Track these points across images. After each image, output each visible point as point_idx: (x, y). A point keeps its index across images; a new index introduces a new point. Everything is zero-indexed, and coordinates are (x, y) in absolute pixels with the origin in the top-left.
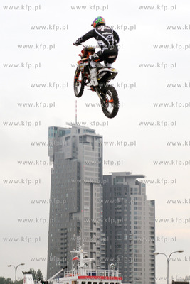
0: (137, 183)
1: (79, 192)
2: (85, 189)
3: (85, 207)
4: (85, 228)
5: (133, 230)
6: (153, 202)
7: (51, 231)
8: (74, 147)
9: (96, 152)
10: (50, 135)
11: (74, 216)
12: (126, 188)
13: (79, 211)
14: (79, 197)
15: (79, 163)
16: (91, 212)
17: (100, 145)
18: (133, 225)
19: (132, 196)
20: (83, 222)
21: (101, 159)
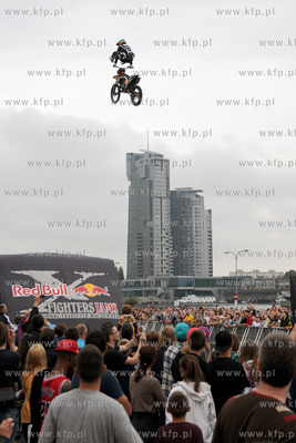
0: (197, 196)
1: (151, 204)
2: (156, 202)
3: (157, 216)
4: (157, 232)
5: (194, 233)
6: (210, 211)
7: (130, 235)
8: (147, 168)
9: (164, 172)
10: (128, 160)
11: (148, 224)
12: (189, 200)
13: (151, 220)
14: (151, 209)
15: (151, 181)
16: (161, 221)
17: (168, 167)
18: (194, 230)
19: (193, 207)
20: (155, 228)
21: (168, 179)
